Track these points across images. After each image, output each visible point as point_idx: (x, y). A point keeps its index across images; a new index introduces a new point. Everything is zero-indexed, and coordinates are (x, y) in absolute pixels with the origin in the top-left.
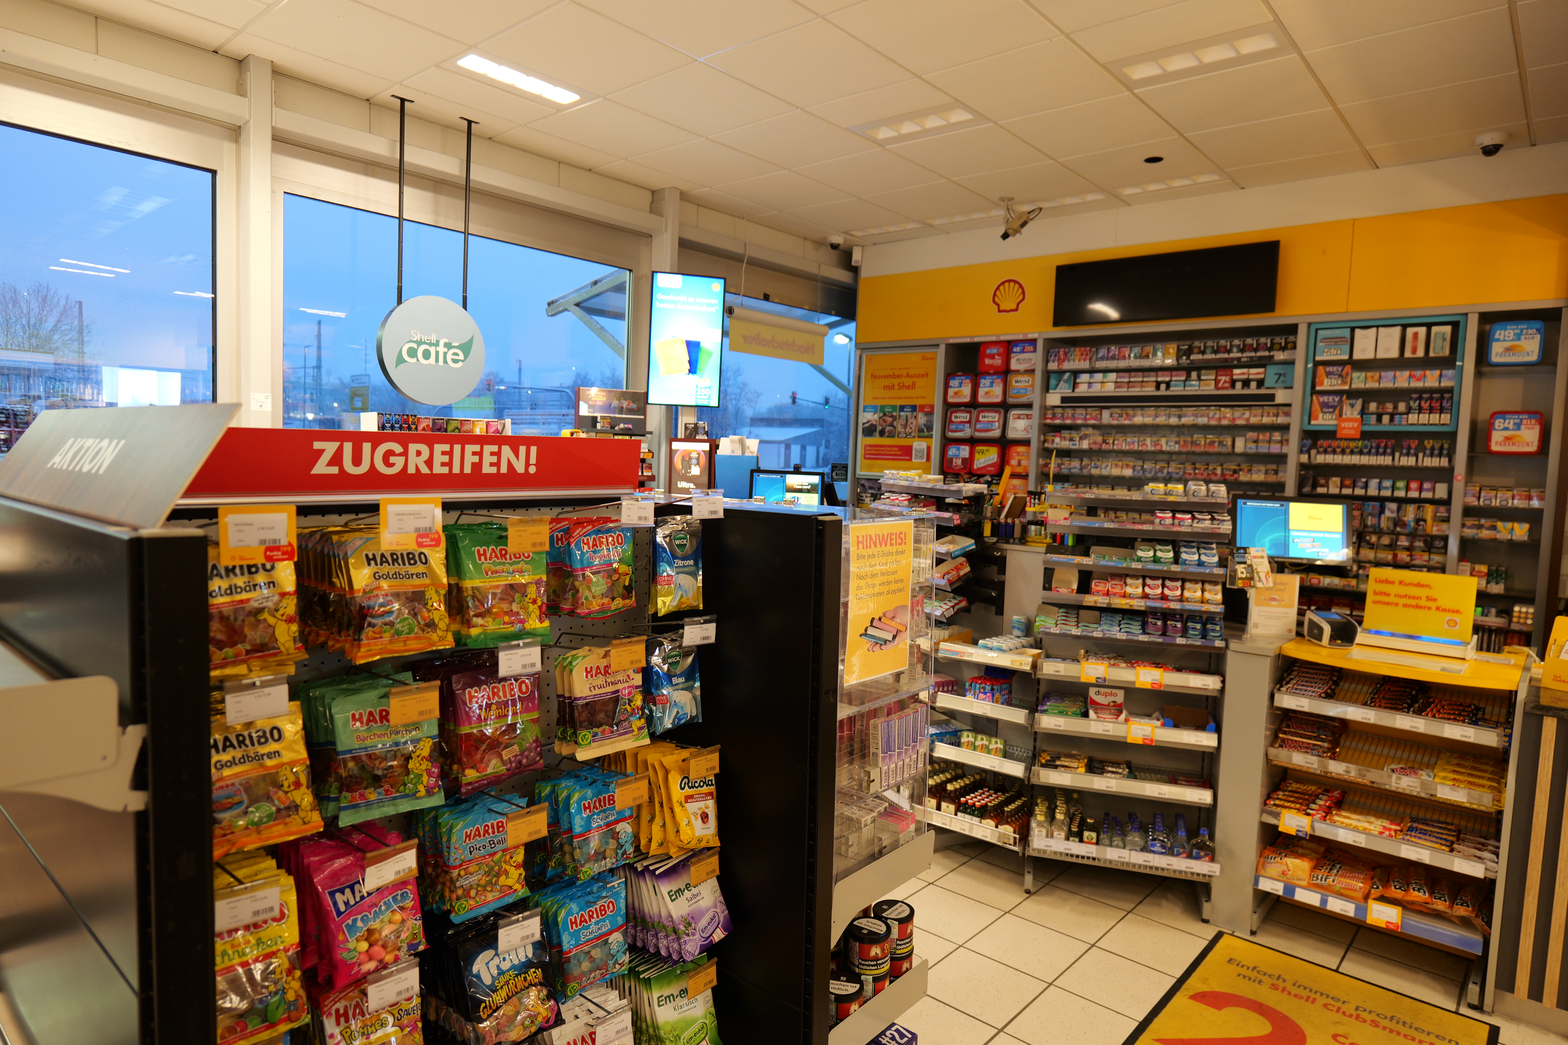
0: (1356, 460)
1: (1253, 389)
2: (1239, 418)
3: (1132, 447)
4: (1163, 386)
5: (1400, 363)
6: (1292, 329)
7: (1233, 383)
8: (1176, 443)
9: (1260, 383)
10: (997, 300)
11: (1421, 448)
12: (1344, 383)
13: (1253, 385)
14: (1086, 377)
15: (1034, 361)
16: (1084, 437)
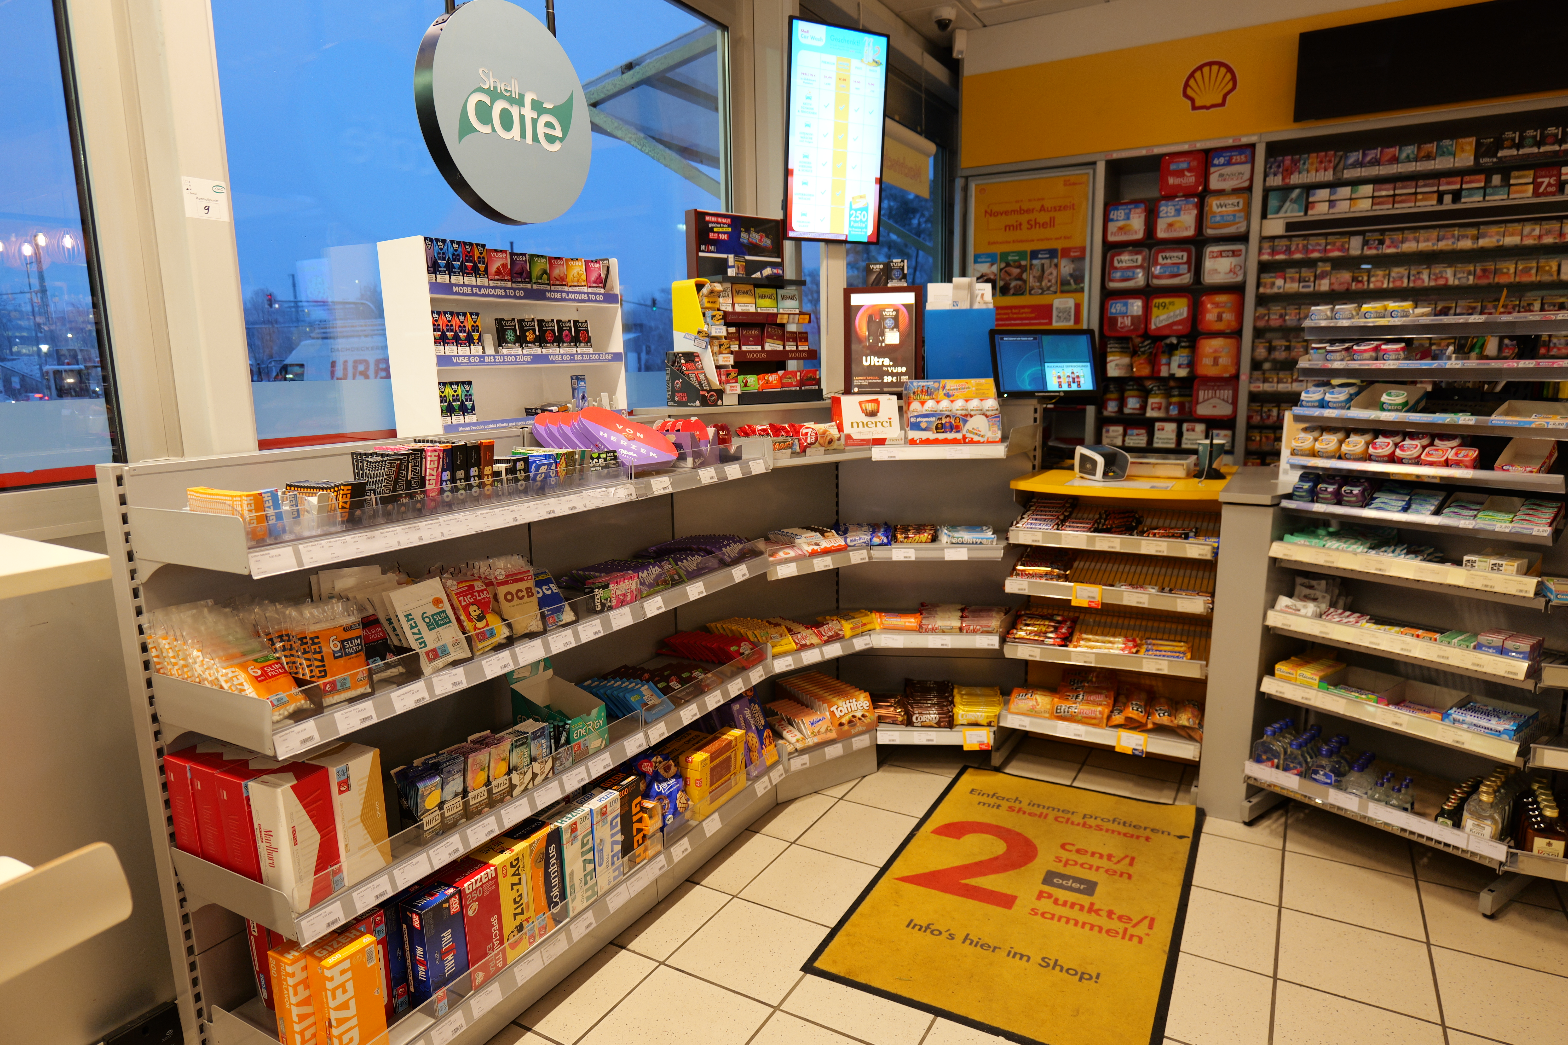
4: (1448, 198)
7: (1561, 186)
8: (1470, 273)
10: (1189, 92)
14: (1324, 194)
15: (1247, 175)
16: (1323, 275)
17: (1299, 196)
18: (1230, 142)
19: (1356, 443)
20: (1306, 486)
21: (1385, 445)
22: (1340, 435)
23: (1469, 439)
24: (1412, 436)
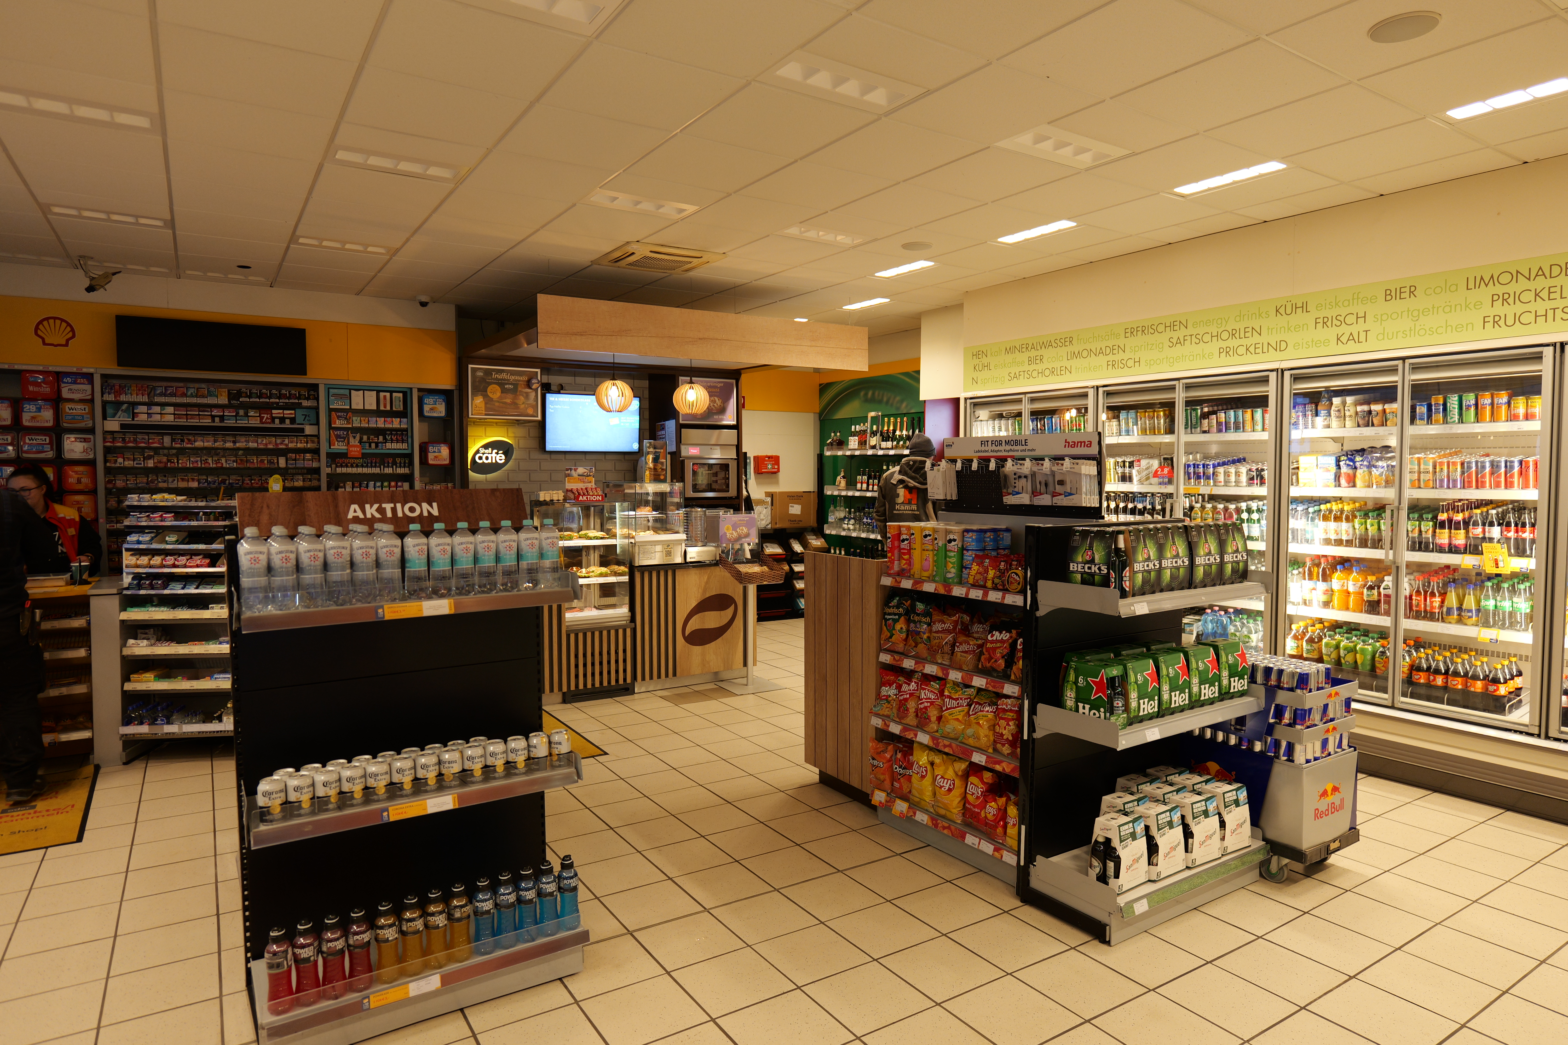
0: (360, 470)
1: (287, 424)
2: (281, 444)
3: (195, 465)
4: (217, 419)
5: (378, 413)
6: (315, 387)
7: (273, 419)
8: (234, 461)
9: (293, 421)
10: (39, 332)
11: (394, 463)
12: (348, 423)
13: (288, 421)
14: (144, 409)
15: (89, 392)
16: (150, 457)
17: (128, 408)
18: (75, 370)
19: (157, 560)
20: (135, 582)
21: (170, 560)
22: (149, 557)
23: (206, 554)
24: (183, 555)
